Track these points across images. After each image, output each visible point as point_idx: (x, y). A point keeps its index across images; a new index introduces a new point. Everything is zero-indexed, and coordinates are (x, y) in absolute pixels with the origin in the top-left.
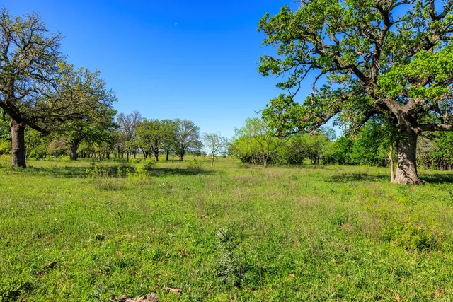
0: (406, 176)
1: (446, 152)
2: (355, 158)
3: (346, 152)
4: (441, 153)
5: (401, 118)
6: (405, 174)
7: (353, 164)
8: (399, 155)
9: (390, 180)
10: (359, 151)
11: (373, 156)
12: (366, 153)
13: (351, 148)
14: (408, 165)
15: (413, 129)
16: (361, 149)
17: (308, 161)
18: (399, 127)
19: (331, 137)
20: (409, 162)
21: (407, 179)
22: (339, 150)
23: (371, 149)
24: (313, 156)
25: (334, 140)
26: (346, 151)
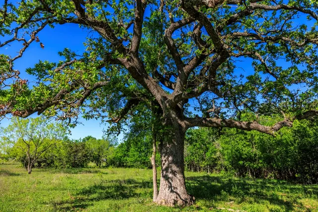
0: (172, 191)
1: (196, 156)
2: (131, 162)
3: (124, 157)
4: (193, 158)
5: (166, 106)
6: (170, 187)
7: (129, 167)
8: (163, 159)
9: (152, 197)
10: (134, 155)
11: (145, 160)
12: (139, 157)
13: (128, 153)
14: (174, 173)
15: (179, 122)
16: (135, 153)
17: (92, 164)
18: (164, 119)
19: (114, 144)
20: (175, 168)
21: (174, 196)
22: (119, 155)
23: (143, 154)
24: (97, 159)
25: (117, 146)
26: (125, 155)
